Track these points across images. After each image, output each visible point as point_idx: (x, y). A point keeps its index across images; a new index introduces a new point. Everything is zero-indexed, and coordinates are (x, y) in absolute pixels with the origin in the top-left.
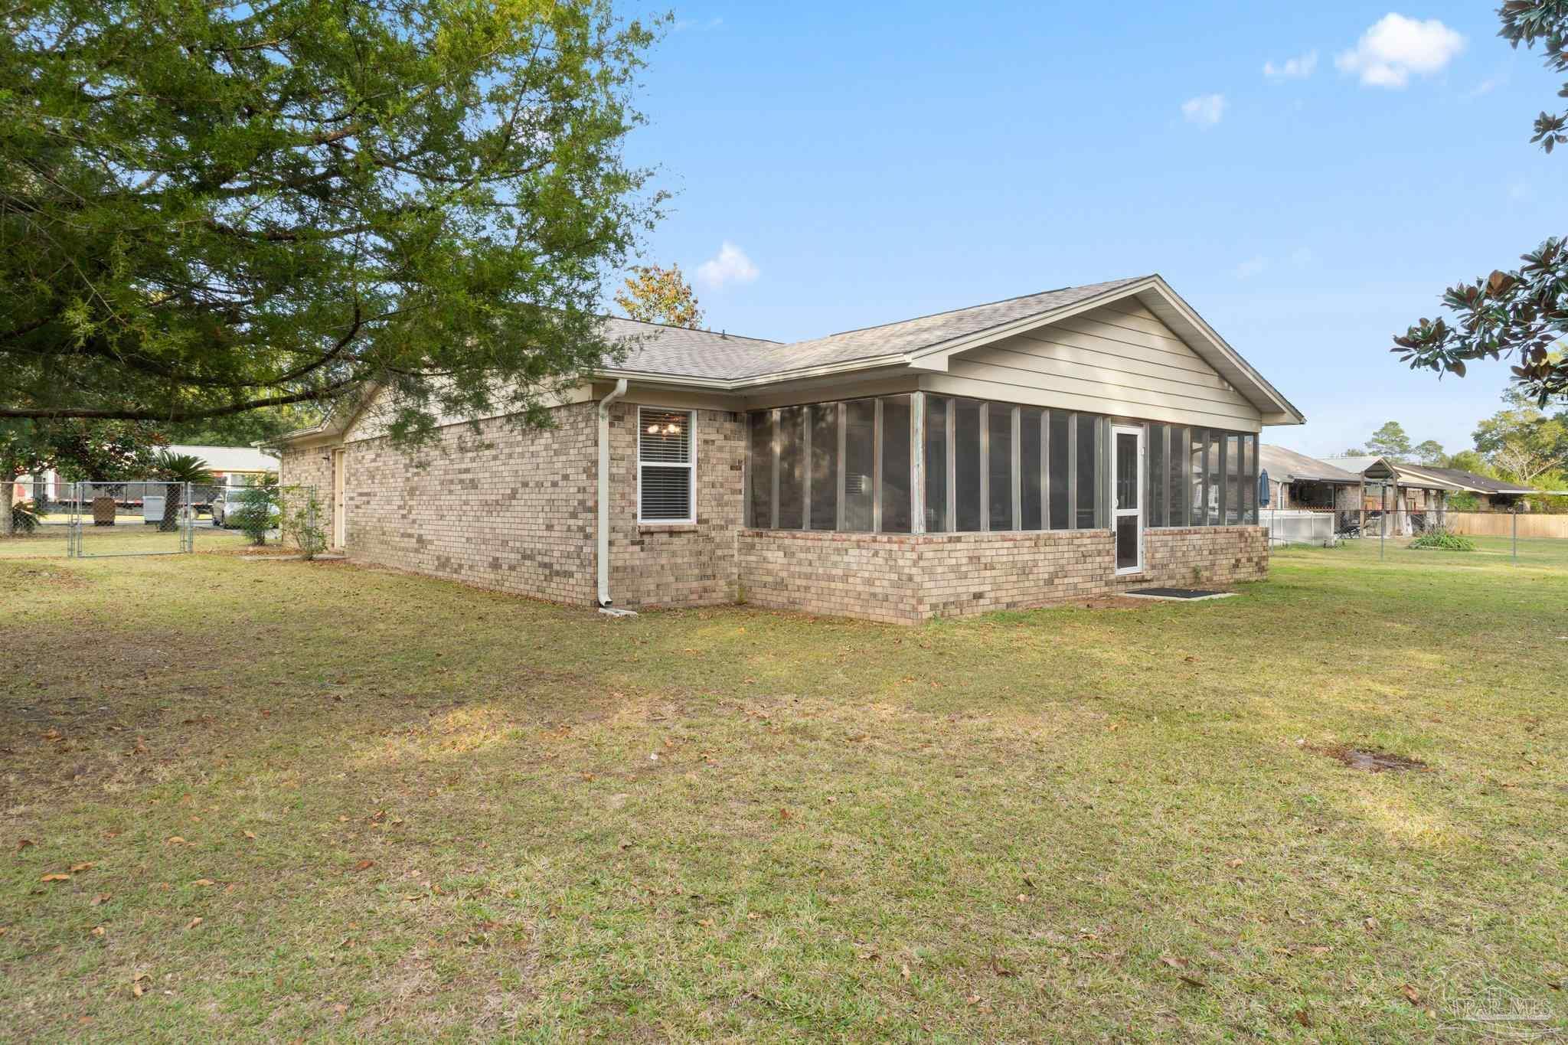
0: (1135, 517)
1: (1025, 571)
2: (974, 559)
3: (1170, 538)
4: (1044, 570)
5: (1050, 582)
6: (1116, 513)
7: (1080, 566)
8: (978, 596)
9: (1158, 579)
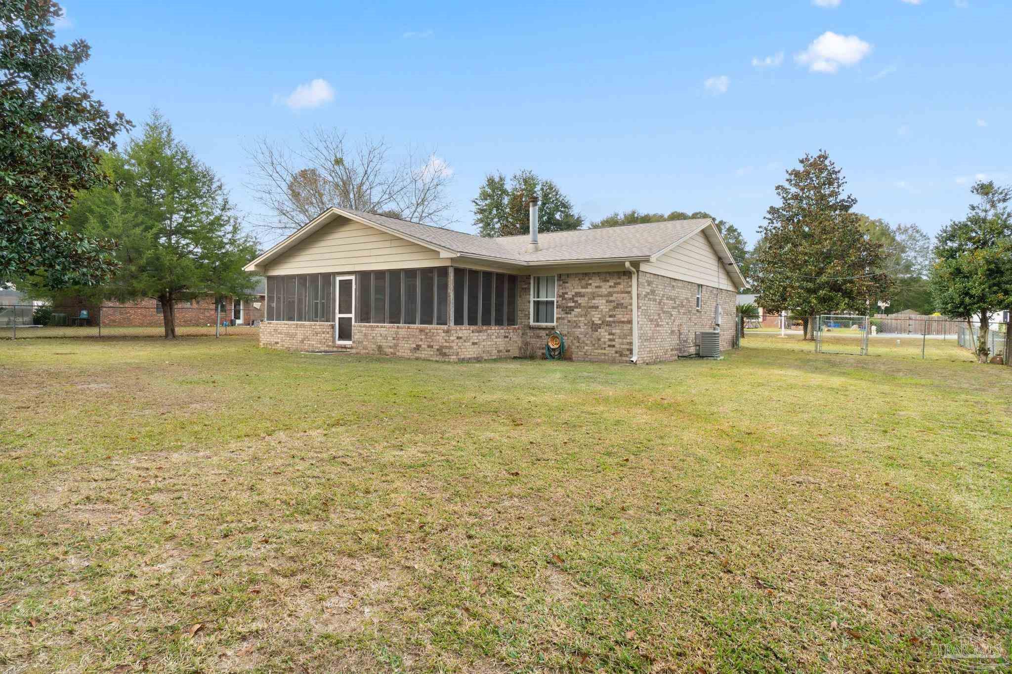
0: (351, 318)
1: (292, 336)
2: (275, 330)
3: (364, 329)
4: (300, 337)
5: (302, 341)
6: (338, 316)
7: (314, 337)
8: (277, 343)
9: (357, 348)
